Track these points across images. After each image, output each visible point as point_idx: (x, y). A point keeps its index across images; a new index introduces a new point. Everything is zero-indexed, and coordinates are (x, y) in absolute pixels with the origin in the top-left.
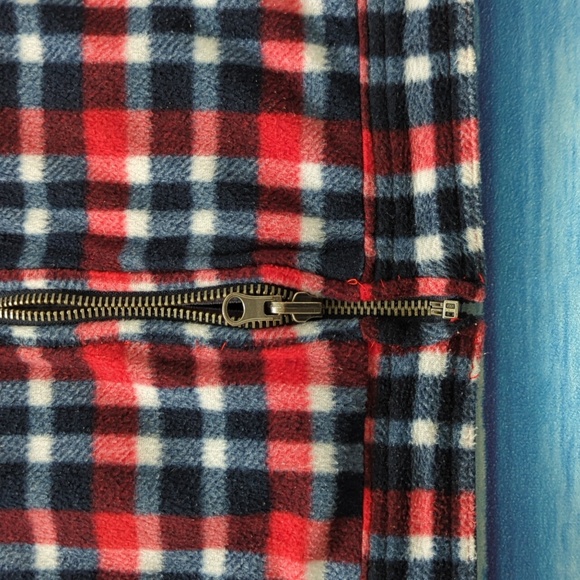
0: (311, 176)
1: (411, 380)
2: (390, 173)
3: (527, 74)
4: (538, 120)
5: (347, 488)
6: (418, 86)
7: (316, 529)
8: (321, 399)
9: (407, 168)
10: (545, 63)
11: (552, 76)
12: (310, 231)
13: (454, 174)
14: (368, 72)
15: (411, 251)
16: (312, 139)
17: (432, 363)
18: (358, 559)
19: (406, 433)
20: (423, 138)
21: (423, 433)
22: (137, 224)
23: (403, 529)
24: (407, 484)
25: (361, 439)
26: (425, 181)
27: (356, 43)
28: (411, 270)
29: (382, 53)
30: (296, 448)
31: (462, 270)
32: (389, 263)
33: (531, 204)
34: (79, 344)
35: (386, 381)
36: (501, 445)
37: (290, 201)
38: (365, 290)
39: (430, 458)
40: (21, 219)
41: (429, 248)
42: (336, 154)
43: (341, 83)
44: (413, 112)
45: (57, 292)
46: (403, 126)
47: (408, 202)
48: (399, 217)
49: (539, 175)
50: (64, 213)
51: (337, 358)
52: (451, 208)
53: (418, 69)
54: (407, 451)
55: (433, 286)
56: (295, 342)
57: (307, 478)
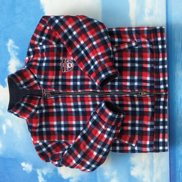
0: (148, 78)
1: (160, 101)
2: (157, 78)
3: (173, 67)
4: (174, 72)
5: (153, 113)
6: (161, 69)
7: (149, 118)
8: (150, 103)
9: (159, 78)
10: (175, 66)
11: (176, 67)
12: (148, 85)
13: (165, 78)
14: (155, 67)
15: (160, 87)
16: (149, 75)
17: (162, 99)
18: (154, 121)
19: (159, 107)
20: (161, 74)
21: (161, 107)
22: (128, 84)
23: (159, 118)
24: (159, 113)
25: (154, 108)
26: (161, 79)
27: (154, 64)
28: (160, 89)
29: (157, 65)
30: (147, 108)
31: (166, 89)
32: (157, 88)
33: (173, 82)
34: (122, 97)
35: (157, 101)
36: (170, 109)
37: (146, 81)
38: (155, 91)
39: (162, 110)
40: (115, 83)
41: (162, 87)
42: (151, 76)
43: (152, 68)
44: (160, 72)
45: (120, 92)
46: (159, 73)
47: (160, 81)
48: (159, 83)
49: (174, 78)
50: (119, 82)
51: (151, 99)
52: (164, 82)
53: (161, 67)
54: (160, 109)
55: (162, 91)
56: (147, 97)
57: (148, 112)
